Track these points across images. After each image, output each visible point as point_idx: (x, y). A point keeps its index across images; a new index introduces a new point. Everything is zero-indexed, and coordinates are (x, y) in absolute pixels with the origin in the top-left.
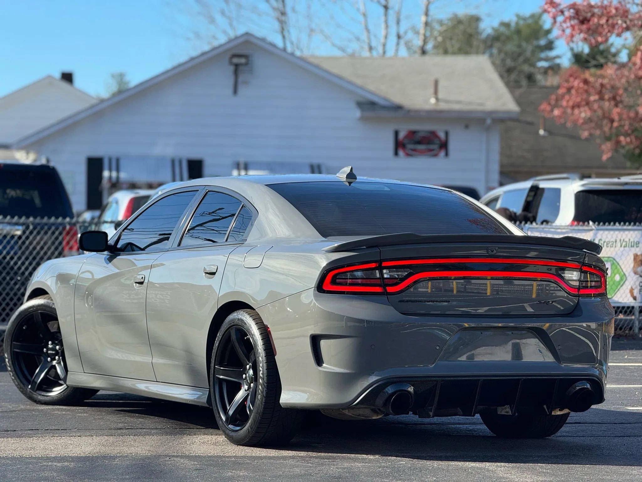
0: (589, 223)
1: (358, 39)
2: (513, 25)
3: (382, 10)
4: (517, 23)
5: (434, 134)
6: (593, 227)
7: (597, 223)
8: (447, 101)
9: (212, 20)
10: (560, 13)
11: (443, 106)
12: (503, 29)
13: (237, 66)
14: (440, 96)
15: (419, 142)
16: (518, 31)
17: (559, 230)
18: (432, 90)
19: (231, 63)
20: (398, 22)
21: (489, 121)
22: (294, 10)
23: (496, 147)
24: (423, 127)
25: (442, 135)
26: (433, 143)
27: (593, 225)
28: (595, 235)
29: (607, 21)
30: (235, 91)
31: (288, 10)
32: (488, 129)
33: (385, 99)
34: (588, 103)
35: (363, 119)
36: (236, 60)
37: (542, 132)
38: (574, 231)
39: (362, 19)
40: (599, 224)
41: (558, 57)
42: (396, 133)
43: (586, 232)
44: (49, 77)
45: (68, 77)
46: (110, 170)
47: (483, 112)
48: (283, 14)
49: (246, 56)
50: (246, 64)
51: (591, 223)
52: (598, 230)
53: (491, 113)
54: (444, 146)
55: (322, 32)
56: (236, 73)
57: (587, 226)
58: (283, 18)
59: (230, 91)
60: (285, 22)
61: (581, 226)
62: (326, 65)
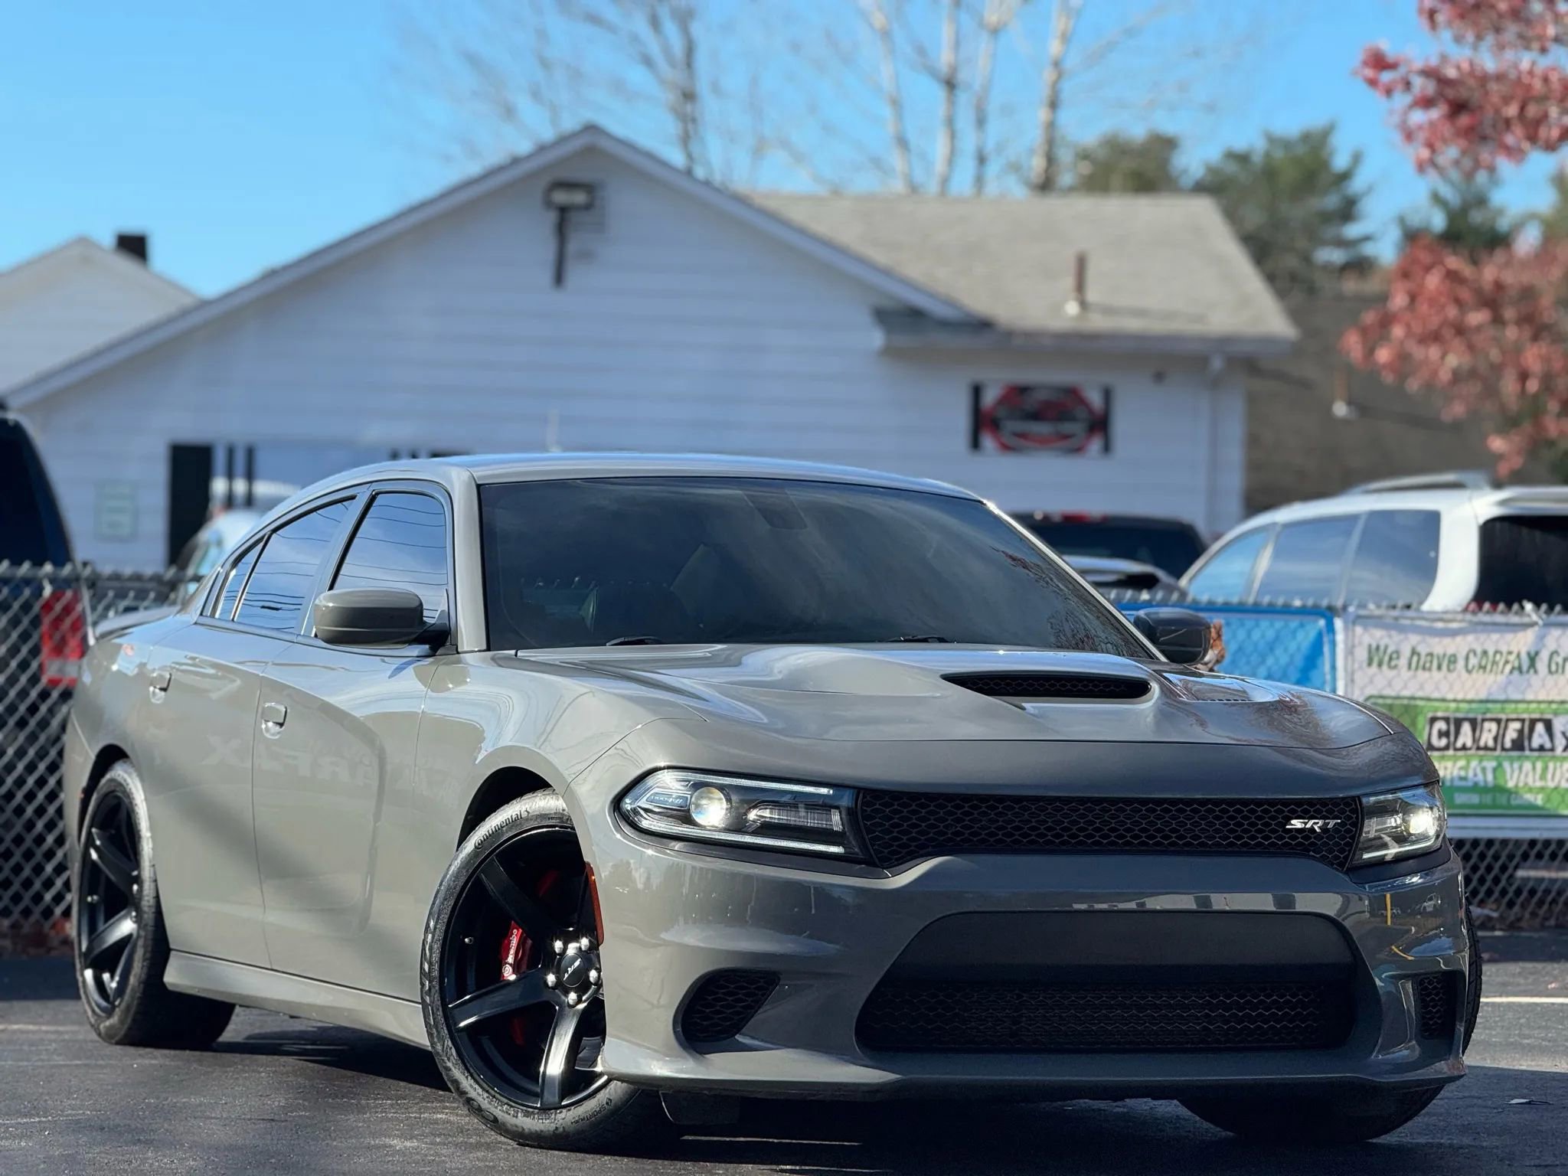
0: (1522, 608)
1: (877, 163)
2: (1257, 158)
3: (939, 93)
4: (1267, 155)
5: (1073, 393)
6: (1535, 617)
7: (1544, 607)
8: (1108, 311)
9: (509, 112)
10: (1400, 87)
11: (1098, 322)
12: (1232, 168)
13: (563, 210)
14: (1092, 295)
15: (1036, 416)
16: (1269, 173)
17: (1440, 625)
18: (1069, 282)
19: (548, 204)
20: (981, 122)
21: (1217, 364)
22: (716, 89)
23: (1234, 430)
24: (1047, 376)
25: (1095, 399)
26: (1072, 419)
27: (1534, 610)
28: (1541, 638)
29: (1522, 109)
30: (559, 278)
31: (703, 87)
32: (1215, 384)
33: (950, 302)
34: (1460, 330)
35: (889, 352)
36: (561, 197)
37: (1340, 409)
38: (1480, 628)
39: (887, 112)
40: (1551, 609)
41: (1367, 238)
42: (977, 391)
43: (1515, 632)
44: (84, 241)
45: (134, 246)
46: (230, 475)
47: (1203, 339)
48: (689, 96)
49: (589, 188)
50: (588, 207)
51: (1529, 606)
52: (1547, 625)
53: (1224, 343)
54: (1100, 424)
55: (785, 144)
56: (561, 231)
57: (1516, 613)
58: (689, 108)
59: (546, 276)
60: (694, 120)
61: (1502, 613)
62: (798, 215)
